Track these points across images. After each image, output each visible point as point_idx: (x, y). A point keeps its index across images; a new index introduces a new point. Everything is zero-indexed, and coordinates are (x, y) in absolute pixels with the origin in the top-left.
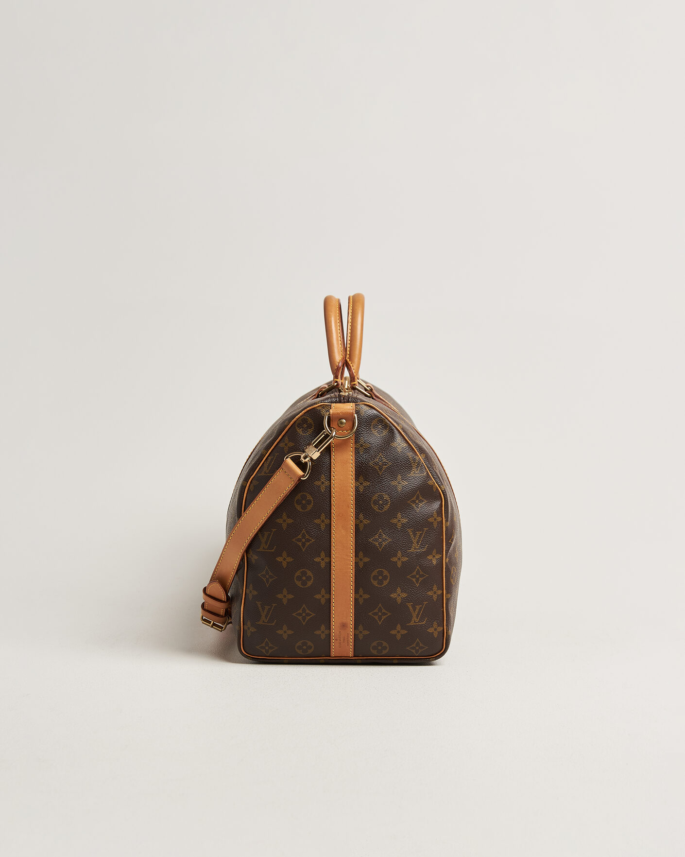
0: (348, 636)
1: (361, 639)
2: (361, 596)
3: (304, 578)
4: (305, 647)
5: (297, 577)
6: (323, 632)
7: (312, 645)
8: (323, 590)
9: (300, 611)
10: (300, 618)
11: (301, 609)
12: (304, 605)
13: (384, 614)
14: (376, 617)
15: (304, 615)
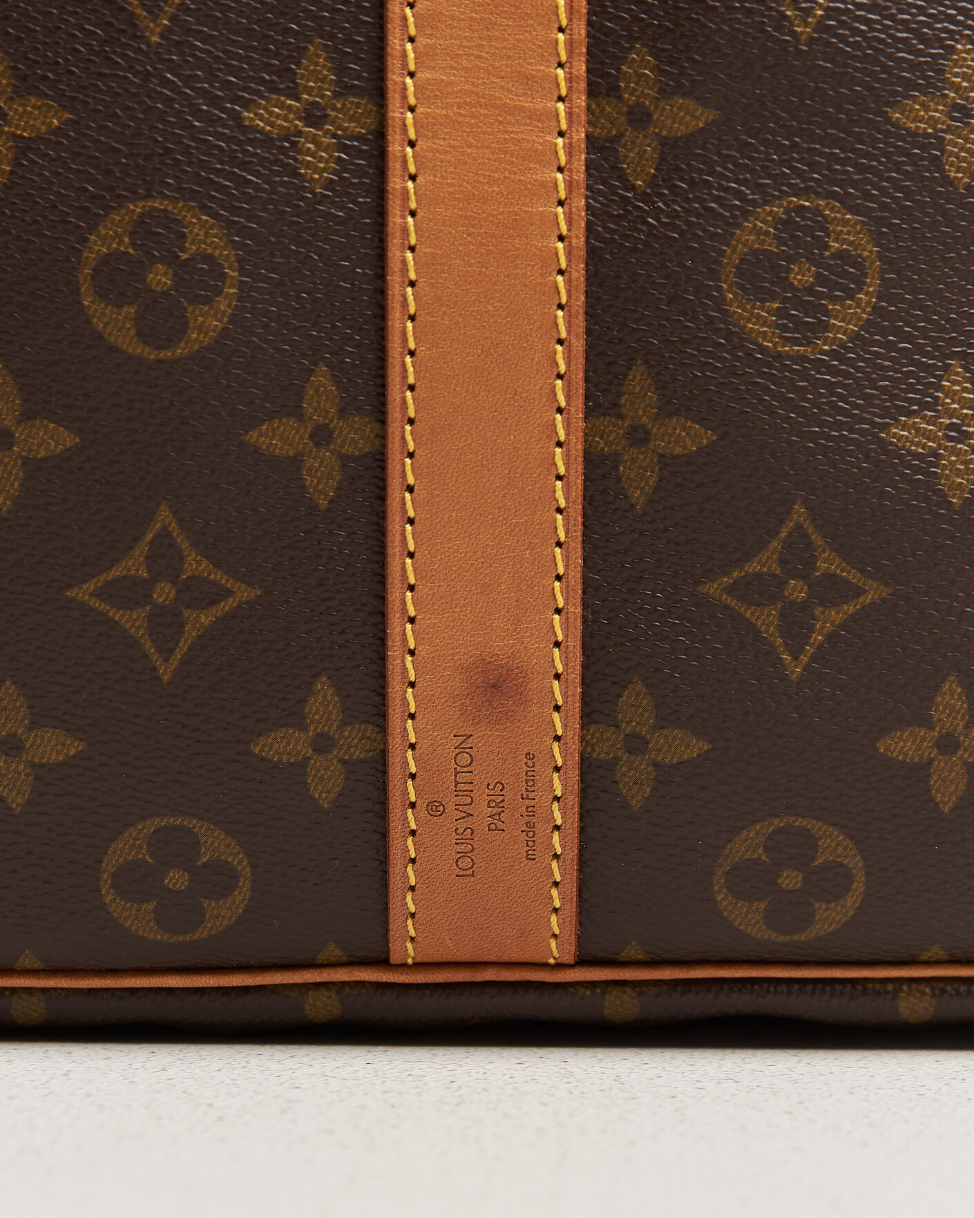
0: (530, 780)
1: (636, 803)
2: (638, 436)
3: (160, 278)
4: (177, 879)
5: (97, 271)
6: (323, 744)
7: (238, 860)
8: (322, 378)
9: (134, 565)
10: (133, 621)
11: (142, 549)
12: (164, 515)
13: (832, 590)
14: (766, 620)
15: (164, 593)
